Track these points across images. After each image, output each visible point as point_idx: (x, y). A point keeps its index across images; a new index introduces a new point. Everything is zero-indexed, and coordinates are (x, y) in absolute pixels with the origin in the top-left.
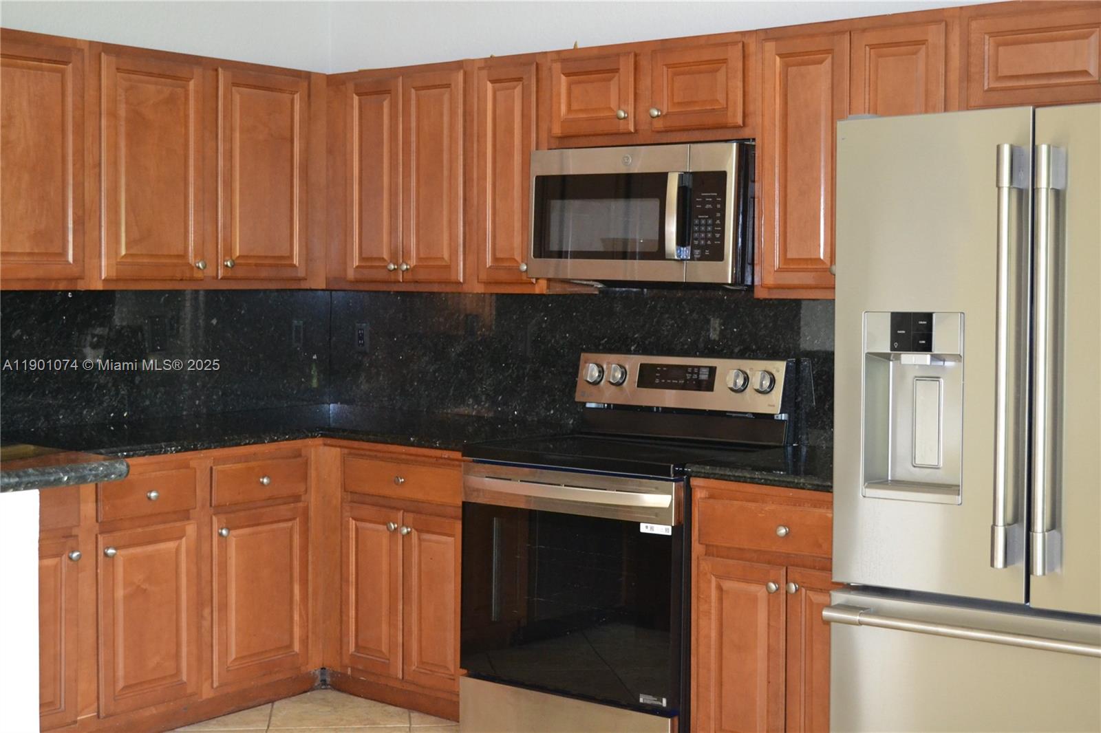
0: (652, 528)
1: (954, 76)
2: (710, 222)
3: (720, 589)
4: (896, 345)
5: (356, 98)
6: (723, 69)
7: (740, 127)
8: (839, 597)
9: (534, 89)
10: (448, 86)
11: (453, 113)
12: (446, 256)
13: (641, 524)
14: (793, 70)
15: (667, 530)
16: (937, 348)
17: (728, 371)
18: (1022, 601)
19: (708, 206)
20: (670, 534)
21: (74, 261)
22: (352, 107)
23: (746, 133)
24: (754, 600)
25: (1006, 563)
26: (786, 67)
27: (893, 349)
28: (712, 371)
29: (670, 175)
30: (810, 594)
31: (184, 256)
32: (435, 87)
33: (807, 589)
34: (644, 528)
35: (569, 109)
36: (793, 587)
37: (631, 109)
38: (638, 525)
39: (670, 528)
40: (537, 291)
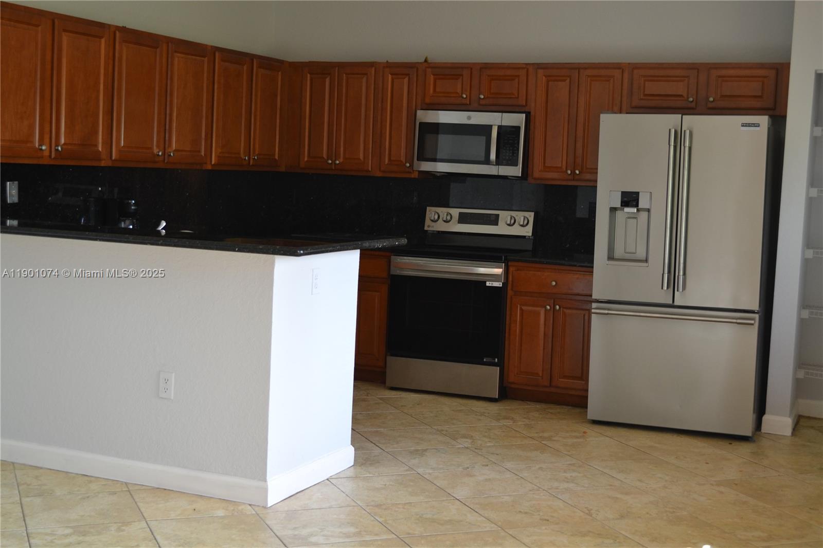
0: (492, 284)
1: (625, 92)
2: (511, 148)
3: (521, 309)
4: (623, 204)
5: (309, 75)
6: (517, 80)
7: (524, 106)
8: (594, 305)
9: (415, 79)
10: (366, 74)
11: (367, 88)
12: (361, 157)
13: (487, 282)
14: (550, 83)
15: (500, 284)
16: (641, 205)
17: (505, 216)
18: (671, 302)
19: (510, 141)
20: (501, 286)
21: (204, 155)
22: (307, 80)
23: (527, 109)
24: (539, 314)
25: (668, 288)
26: (548, 82)
27: (621, 206)
28: (498, 216)
29: (493, 126)
30: (565, 310)
31: (239, 153)
32: (358, 74)
33: (563, 308)
34: (488, 284)
35: (435, 91)
36: (558, 307)
37: (468, 94)
38: (485, 282)
39: (501, 283)
40: (413, 176)
